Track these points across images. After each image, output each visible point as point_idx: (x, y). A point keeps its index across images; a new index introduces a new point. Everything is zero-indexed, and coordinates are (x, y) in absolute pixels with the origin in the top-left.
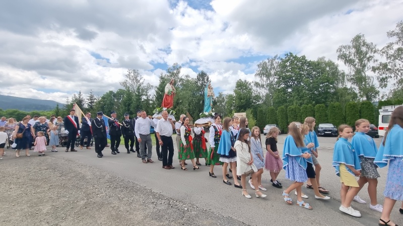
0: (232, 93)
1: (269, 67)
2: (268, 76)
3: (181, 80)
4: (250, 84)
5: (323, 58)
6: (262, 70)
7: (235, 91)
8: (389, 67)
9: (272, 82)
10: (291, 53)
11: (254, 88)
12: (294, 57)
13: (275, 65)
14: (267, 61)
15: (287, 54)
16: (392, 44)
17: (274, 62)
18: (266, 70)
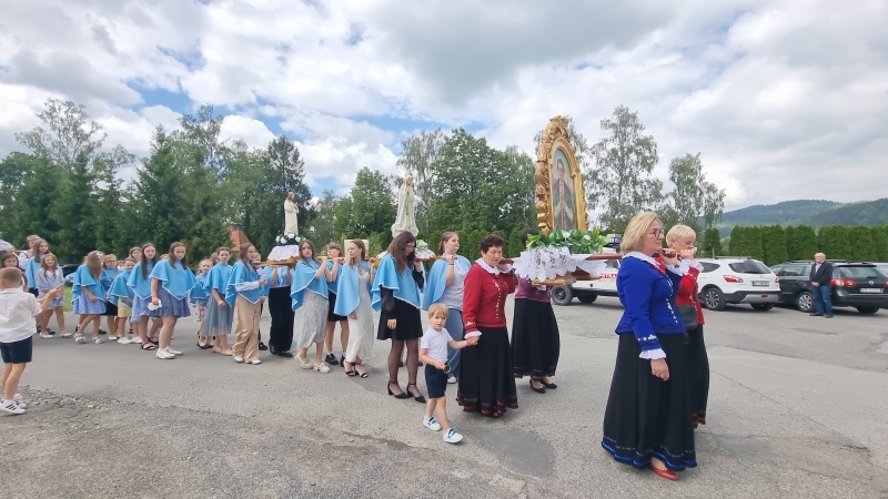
0: (348, 195)
1: (424, 150)
3: (223, 150)
4: (386, 180)
5: (515, 148)
6: (410, 155)
7: (354, 192)
8: (599, 177)
9: (430, 181)
10: (462, 130)
12: (467, 139)
13: (436, 148)
14: (420, 137)
15: (456, 131)
16: (606, 140)
17: (435, 142)
18: (418, 154)
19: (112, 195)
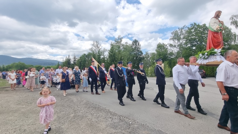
0: (155, 52)
1: (179, 34)
2: (179, 39)
3: (123, 45)
4: (166, 45)
6: (174, 36)
7: (156, 50)
9: (182, 43)
10: (195, 23)
11: (169, 48)
12: (197, 26)
13: (184, 32)
14: (178, 30)
17: (183, 30)
18: (177, 35)
19: (104, 58)
